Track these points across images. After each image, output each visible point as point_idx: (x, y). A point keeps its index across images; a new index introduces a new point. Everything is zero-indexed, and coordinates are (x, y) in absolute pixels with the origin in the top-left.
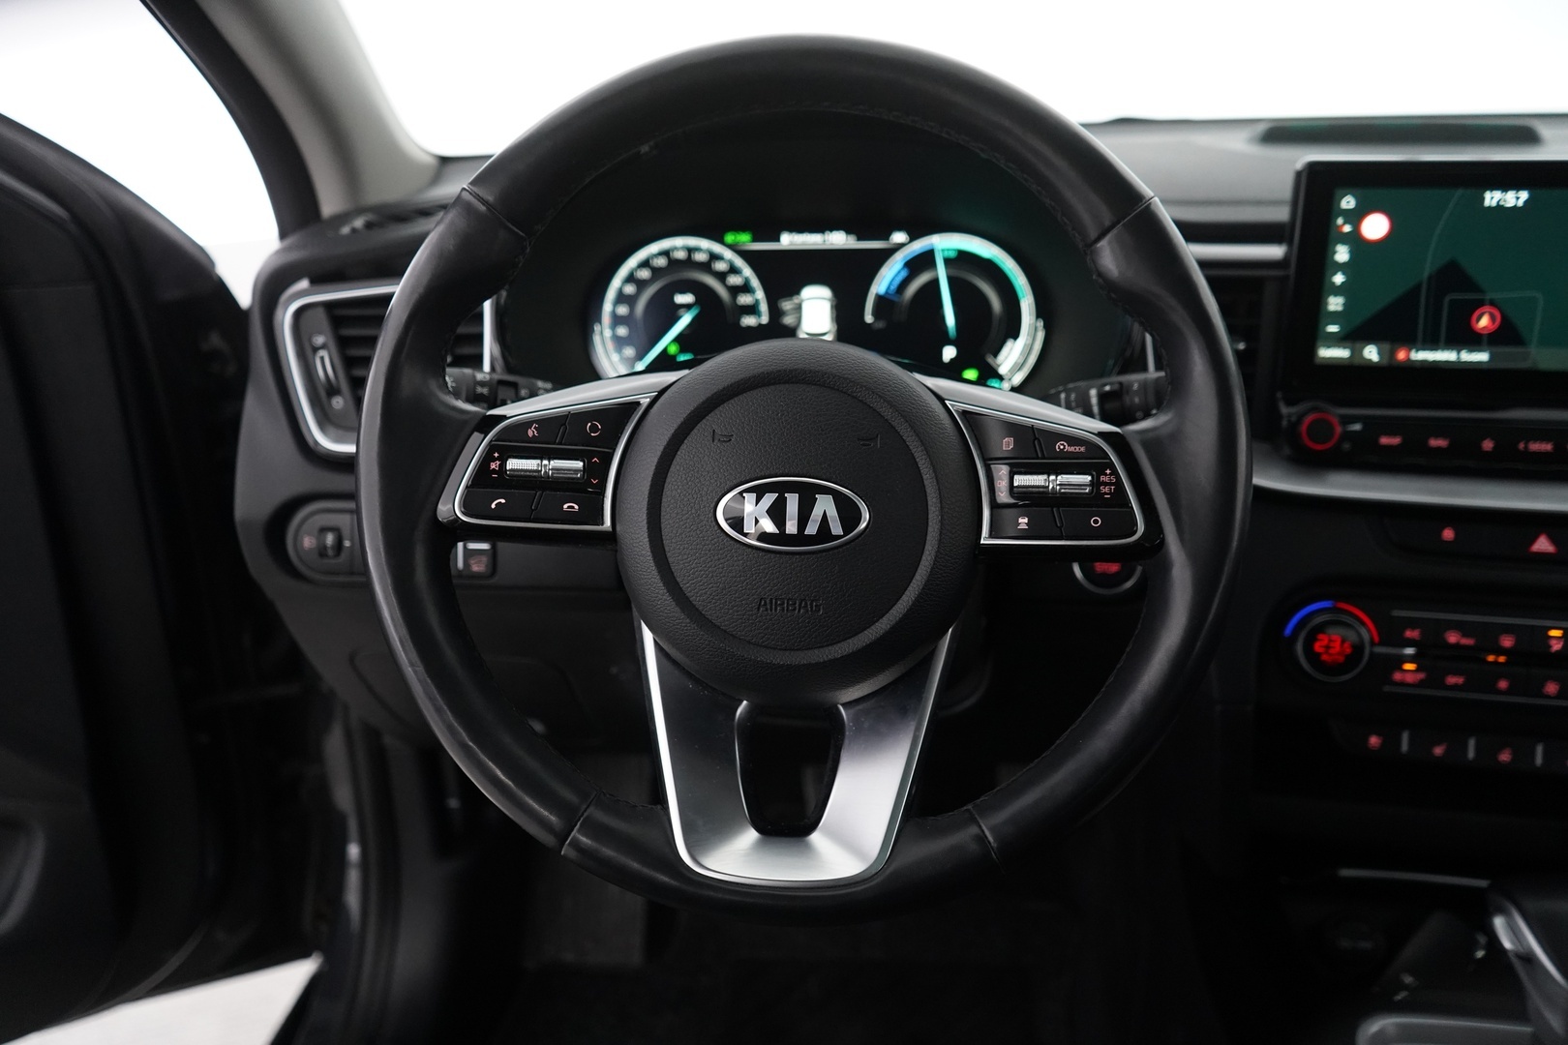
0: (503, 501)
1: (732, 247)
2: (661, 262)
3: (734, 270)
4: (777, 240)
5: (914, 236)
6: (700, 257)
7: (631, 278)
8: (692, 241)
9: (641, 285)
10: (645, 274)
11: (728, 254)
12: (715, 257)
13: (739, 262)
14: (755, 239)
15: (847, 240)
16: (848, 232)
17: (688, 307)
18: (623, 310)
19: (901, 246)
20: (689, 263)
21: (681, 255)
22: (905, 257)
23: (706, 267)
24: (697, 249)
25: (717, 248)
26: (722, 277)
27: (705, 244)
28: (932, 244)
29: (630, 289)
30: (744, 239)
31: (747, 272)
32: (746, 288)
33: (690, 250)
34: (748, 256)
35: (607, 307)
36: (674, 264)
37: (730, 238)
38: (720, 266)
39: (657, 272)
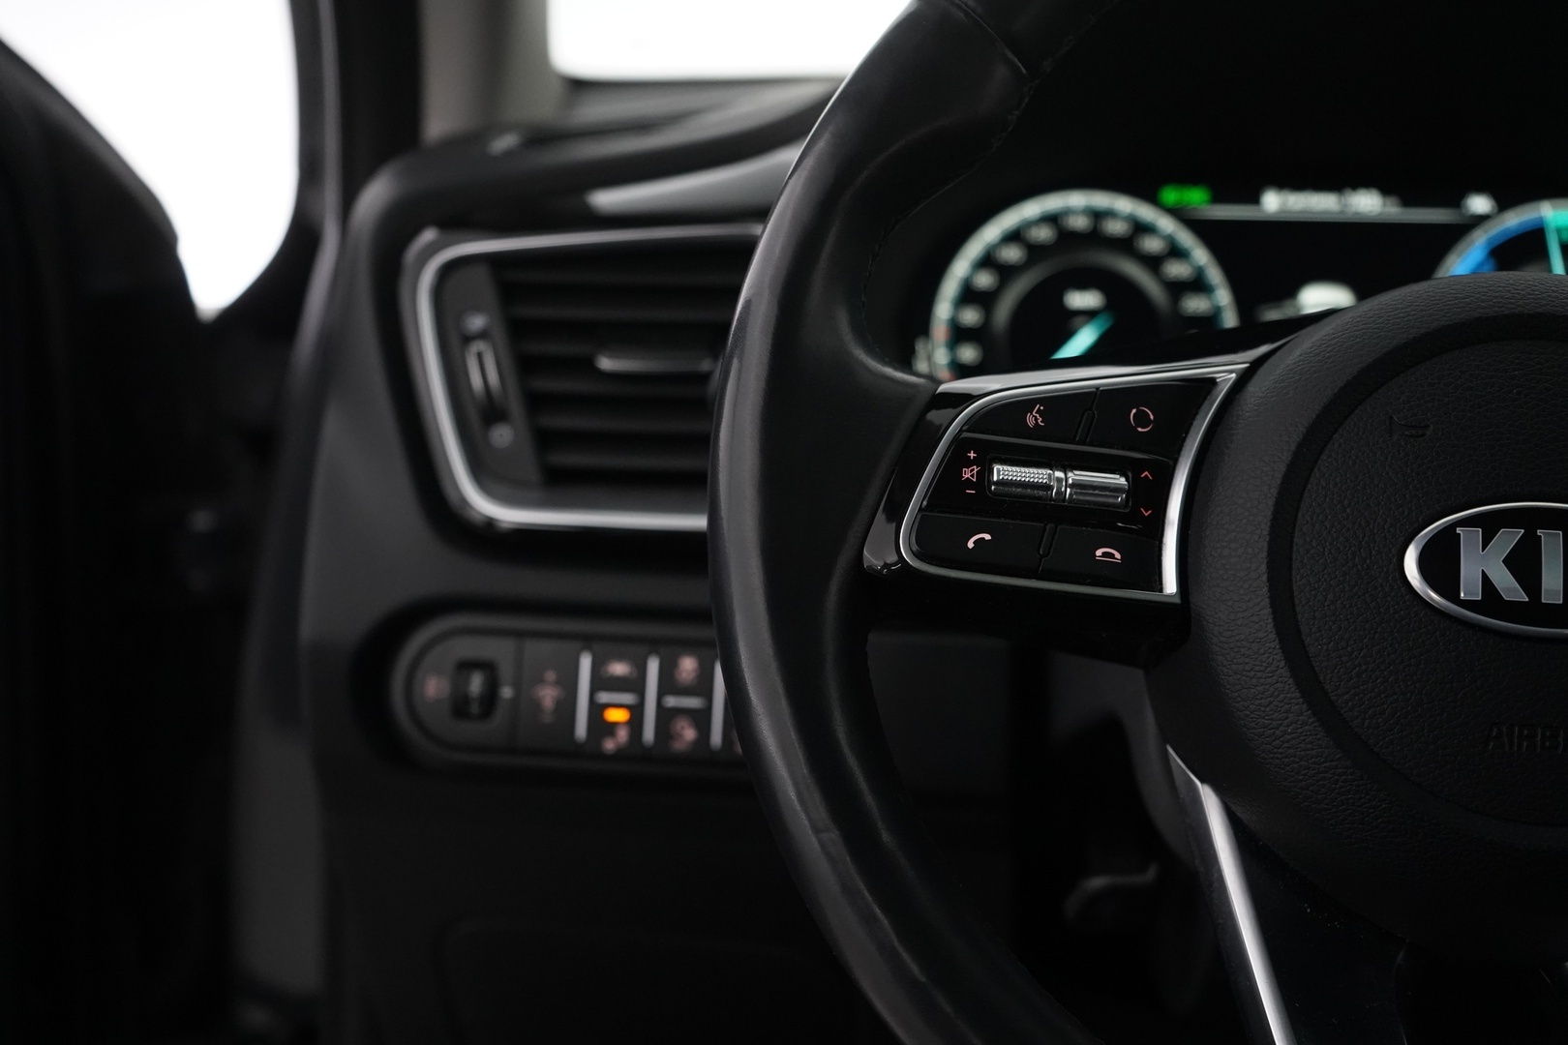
0: (987, 537)
1: (1176, 212)
2: (1043, 234)
3: (1176, 252)
4: (1255, 199)
5: (1505, 202)
6: (1116, 228)
7: (987, 261)
8: (1101, 200)
9: (1005, 273)
10: (1012, 254)
11: (1166, 224)
12: (1141, 228)
13: (1186, 238)
14: (1218, 198)
15: (1385, 205)
16: (1385, 191)
17: (1090, 315)
18: (970, 317)
19: (1480, 220)
20: (1094, 237)
21: (1080, 223)
22: (1489, 241)
23: (1126, 245)
24: (1109, 214)
25: (1146, 212)
26: (1153, 263)
27: (1124, 204)
28: (1541, 220)
29: (985, 280)
30: (1196, 197)
31: (1201, 255)
32: (1198, 284)
33: (1098, 215)
34: (1204, 230)
35: (943, 310)
36: (1067, 238)
37: (1171, 195)
38: (1152, 245)
39: (1036, 253)
